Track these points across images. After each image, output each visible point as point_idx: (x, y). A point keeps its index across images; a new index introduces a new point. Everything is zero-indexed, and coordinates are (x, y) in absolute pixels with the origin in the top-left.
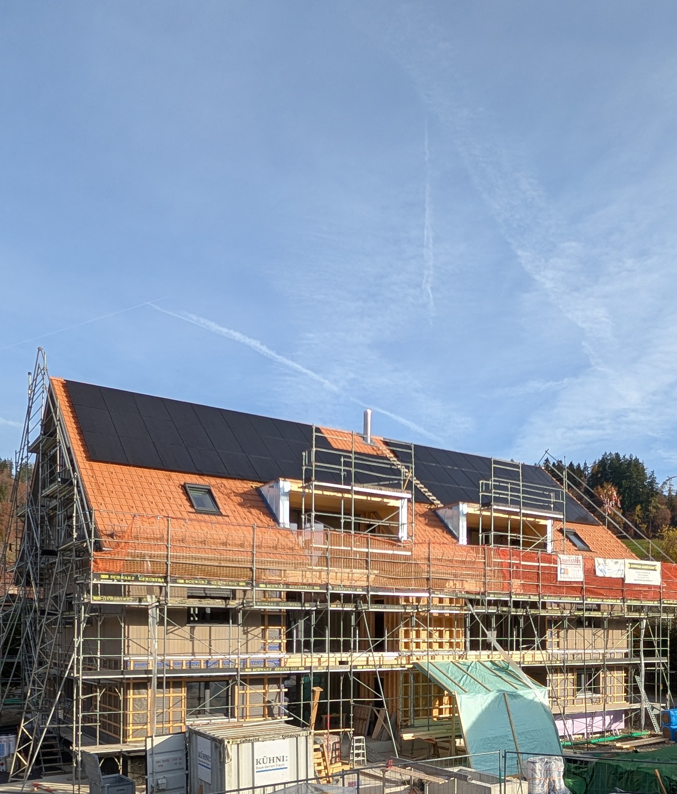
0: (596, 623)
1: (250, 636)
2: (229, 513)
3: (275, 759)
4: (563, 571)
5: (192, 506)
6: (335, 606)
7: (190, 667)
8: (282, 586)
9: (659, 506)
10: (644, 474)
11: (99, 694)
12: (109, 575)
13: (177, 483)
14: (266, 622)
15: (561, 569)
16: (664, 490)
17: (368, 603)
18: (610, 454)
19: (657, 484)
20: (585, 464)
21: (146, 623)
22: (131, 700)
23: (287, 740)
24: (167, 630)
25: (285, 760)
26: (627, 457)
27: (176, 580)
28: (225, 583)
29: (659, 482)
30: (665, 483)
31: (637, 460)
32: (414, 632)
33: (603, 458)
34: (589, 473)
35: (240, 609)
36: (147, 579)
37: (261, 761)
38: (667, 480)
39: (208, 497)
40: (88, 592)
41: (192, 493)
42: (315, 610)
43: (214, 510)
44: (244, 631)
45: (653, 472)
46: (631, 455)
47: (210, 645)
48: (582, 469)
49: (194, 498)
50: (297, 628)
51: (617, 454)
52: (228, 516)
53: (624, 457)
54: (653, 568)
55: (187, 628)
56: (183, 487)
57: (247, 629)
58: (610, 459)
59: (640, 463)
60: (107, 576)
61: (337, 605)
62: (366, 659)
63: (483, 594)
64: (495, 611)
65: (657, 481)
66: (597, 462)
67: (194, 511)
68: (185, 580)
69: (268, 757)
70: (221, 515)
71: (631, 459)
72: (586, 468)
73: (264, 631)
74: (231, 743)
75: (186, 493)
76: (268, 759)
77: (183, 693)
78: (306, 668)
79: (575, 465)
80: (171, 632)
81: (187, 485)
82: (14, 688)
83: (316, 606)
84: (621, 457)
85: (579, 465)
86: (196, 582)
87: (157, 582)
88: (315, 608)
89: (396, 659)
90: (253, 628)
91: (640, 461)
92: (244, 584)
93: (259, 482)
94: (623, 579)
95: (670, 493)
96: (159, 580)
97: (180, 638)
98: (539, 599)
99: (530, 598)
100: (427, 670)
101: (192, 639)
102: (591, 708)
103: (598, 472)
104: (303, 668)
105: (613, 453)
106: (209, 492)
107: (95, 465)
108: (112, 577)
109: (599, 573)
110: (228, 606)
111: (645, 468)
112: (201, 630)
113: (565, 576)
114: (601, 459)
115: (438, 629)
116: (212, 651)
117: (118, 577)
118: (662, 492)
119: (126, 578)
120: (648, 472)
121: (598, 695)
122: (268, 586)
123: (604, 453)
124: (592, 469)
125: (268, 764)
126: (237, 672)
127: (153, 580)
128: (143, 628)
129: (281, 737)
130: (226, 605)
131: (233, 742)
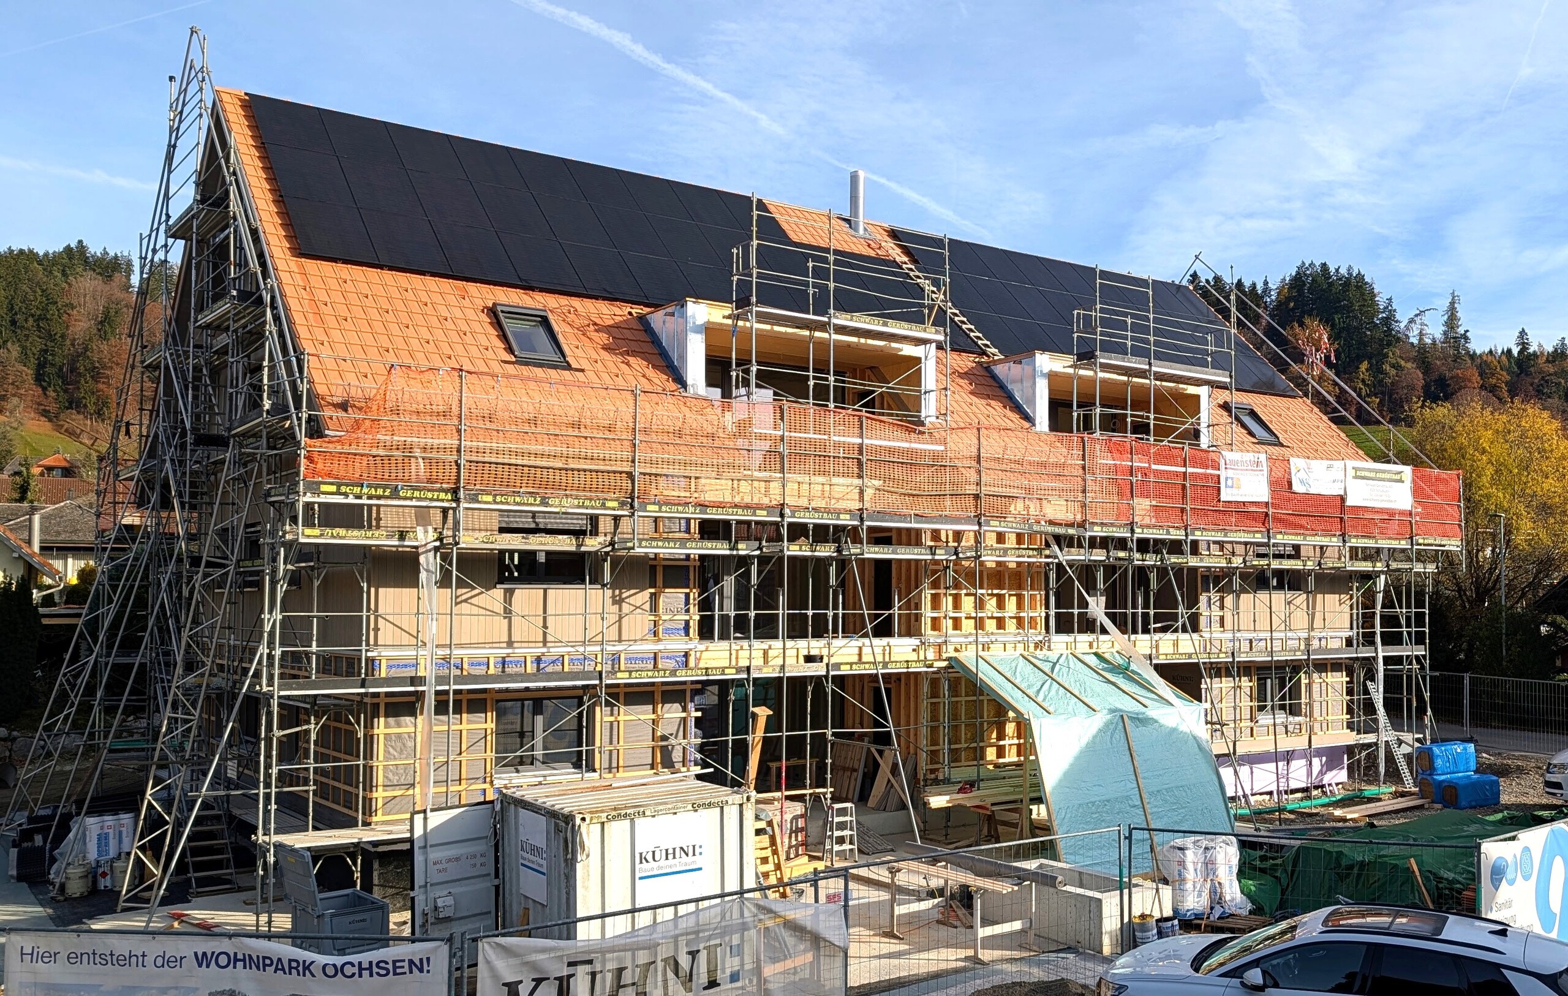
0: (1291, 581)
1: (626, 608)
2: (585, 365)
3: (678, 851)
4: (1230, 482)
5: (510, 350)
6: (797, 548)
7: (503, 671)
8: (691, 509)
9: (1403, 363)
10: (1374, 303)
11: (313, 728)
12: (339, 486)
13: (480, 304)
14: (660, 581)
15: (1227, 479)
16: (1411, 334)
17: (861, 543)
18: (1312, 264)
19: (1397, 322)
20: (1266, 283)
21: (414, 583)
22: (382, 737)
23: (703, 812)
24: (457, 597)
25: (697, 853)
26: (1343, 271)
27: (477, 495)
28: (576, 502)
29: (1403, 317)
30: (1411, 321)
31: (1360, 277)
32: (950, 599)
33: (1298, 273)
34: (1272, 301)
35: (607, 553)
36: (417, 494)
37: (649, 857)
38: (1417, 315)
39: (541, 331)
40: (294, 520)
41: (509, 325)
42: (758, 557)
43: (556, 357)
44: (613, 597)
45: (1390, 299)
46: (1350, 268)
47: (545, 626)
48: (1259, 292)
49: (514, 334)
50: (721, 592)
51: (1324, 265)
52: (582, 371)
53: (1337, 270)
54: (1398, 477)
55: (498, 593)
56: (493, 312)
57: (621, 593)
58: (1311, 274)
59: (1366, 283)
60: (333, 488)
61: (801, 546)
62: (856, 651)
63: (1082, 525)
64: (1103, 558)
65: (1398, 317)
66: (1288, 279)
67: (514, 359)
68: (495, 496)
69: (663, 848)
70: (568, 367)
71: (1350, 274)
72: (1266, 290)
73: (654, 598)
74: (588, 820)
75: (498, 324)
76: (664, 853)
77: (486, 723)
78: (739, 670)
79: (1247, 283)
80: (466, 601)
81: (499, 308)
82: (131, 718)
83: (760, 548)
84: (1332, 270)
85: (1254, 285)
86: (518, 499)
87: (438, 500)
88: (757, 553)
89: (914, 650)
90: (632, 591)
91: (1367, 279)
92: (615, 504)
93: (647, 305)
94: (1343, 499)
95: (1421, 340)
96: (442, 495)
97: (483, 612)
98: (1187, 535)
99: (1168, 533)
100: (974, 670)
101: (508, 613)
102: (1286, 743)
103: (1288, 299)
104: (734, 671)
105: (1317, 263)
106: (545, 322)
107: (311, 265)
108: (343, 489)
109: (1297, 487)
110: (583, 549)
111: (1376, 291)
112: (527, 597)
113: (1234, 491)
114: (1294, 274)
115: (995, 592)
116: (549, 638)
117: (357, 490)
118: (1407, 337)
119: (373, 491)
120: (1381, 300)
121: (1297, 719)
122: (664, 508)
123: (1299, 264)
124: (1279, 294)
125: (663, 863)
126: (601, 679)
127: (430, 495)
128: (407, 594)
129: (690, 807)
130: (579, 546)
131: (591, 819)
